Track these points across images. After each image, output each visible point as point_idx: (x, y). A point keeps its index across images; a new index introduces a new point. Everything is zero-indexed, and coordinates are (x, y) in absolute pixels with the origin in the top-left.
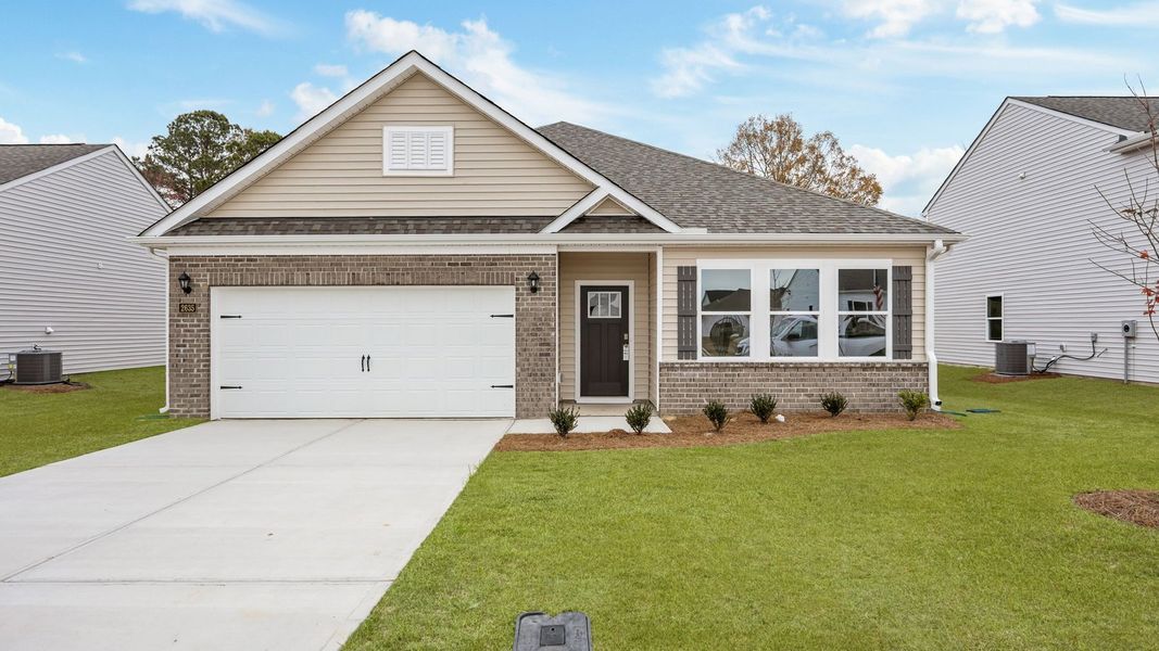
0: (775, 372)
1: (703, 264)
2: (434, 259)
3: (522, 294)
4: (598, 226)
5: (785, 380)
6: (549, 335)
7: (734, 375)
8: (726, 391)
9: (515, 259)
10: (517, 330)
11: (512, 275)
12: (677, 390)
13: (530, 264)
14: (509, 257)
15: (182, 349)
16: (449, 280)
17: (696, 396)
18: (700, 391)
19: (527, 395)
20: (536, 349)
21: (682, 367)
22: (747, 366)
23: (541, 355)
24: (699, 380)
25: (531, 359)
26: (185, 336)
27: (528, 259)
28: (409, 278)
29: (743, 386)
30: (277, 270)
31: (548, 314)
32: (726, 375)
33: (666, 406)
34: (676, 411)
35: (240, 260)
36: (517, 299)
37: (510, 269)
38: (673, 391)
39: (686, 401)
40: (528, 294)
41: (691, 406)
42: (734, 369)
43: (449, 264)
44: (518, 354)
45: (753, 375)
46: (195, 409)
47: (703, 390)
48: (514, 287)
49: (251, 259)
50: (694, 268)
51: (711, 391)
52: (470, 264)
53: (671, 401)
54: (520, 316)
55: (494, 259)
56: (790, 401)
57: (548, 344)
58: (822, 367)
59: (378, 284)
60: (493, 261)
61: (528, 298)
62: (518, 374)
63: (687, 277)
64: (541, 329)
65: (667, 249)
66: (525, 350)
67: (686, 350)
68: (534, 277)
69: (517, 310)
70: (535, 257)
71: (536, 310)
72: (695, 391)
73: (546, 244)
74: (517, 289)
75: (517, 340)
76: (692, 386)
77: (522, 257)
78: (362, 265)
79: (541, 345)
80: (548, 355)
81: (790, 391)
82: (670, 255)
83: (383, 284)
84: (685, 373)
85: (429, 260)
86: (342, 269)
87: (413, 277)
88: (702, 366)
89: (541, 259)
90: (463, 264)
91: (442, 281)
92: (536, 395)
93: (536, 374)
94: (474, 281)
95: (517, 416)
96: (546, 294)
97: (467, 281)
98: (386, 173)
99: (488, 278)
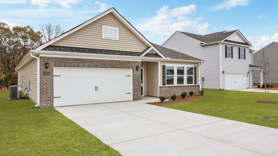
0: (178, 87)
1: (167, 65)
2: (115, 61)
10: (133, 79)
11: (132, 66)
13: (136, 63)
14: (132, 62)
15: (45, 86)
16: (119, 67)
20: (137, 84)
24: (166, 90)
26: (46, 82)
27: (136, 62)
28: (110, 66)
30: (75, 62)
32: (171, 89)
35: (63, 59)
36: (133, 72)
37: (132, 65)
39: (164, 94)
40: (136, 71)
42: (172, 87)
43: (119, 63)
44: (133, 85)
46: (49, 104)
49: (67, 59)
50: (165, 66)
52: (124, 63)
54: (134, 76)
59: (102, 67)
60: (129, 62)
63: (164, 68)
64: (138, 79)
65: (161, 61)
69: (133, 74)
70: (137, 62)
71: (137, 74)
73: (139, 59)
74: (133, 70)
75: (133, 82)
77: (135, 62)
78: (98, 62)
79: (138, 83)
80: (140, 85)
82: (161, 63)
83: (103, 67)
85: (114, 61)
86: (93, 63)
87: (111, 66)
88: (167, 87)
89: (138, 62)
90: (122, 63)
91: (117, 67)
92: (138, 95)
93: (137, 90)
94: (124, 67)
95: (134, 100)
96: (139, 71)
97: (123, 67)
98: (103, 38)
99: (128, 66)
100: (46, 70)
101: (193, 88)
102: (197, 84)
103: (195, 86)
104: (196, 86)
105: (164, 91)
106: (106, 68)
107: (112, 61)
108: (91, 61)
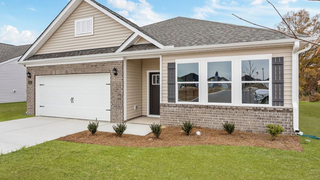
0: (209, 110)
1: (178, 61)
2: (87, 65)
3: (112, 76)
4: (136, 48)
5: (214, 114)
6: (121, 91)
7: (190, 110)
8: (187, 117)
9: (110, 63)
10: (111, 89)
11: (109, 69)
12: (167, 116)
13: (115, 65)
14: (108, 62)
15: (29, 94)
16: (91, 72)
17: (174, 118)
18: (176, 116)
19: (114, 114)
20: (117, 97)
21: (168, 106)
22: (196, 106)
23: (118, 99)
24: (176, 112)
25: (115, 100)
26: (30, 91)
27: (114, 63)
28: (80, 72)
29: (195, 115)
30: (49, 70)
31: (120, 84)
32: (187, 110)
33: (162, 122)
34: (166, 124)
35: (41, 67)
36: (111, 78)
37: (109, 67)
38: (165, 116)
39: (170, 120)
40: (114, 76)
41: (172, 123)
42: (190, 107)
43: (91, 66)
44: (111, 99)
45: (199, 111)
46: (32, 113)
47: (177, 116)
48: (110, 73)
49: (43, 67)
50: (175, 63)
51: (181, 117)
52: (97, 66)
53: (165, 120)
54: (112, 84)
55: (104, 63)
56: (216, 123)
57: (121, 95)
58: (232, 108)
59: (73, 74)
60: (103, 64)
61: (114, 77)
62: (111, 106)
63: (171, 67)
64: (118, 89)
65: (163, 56)
66: (113, 97)
67: (171, 99)
68: (115, 70)
69: (111, 82)
70: (117, 62)
71: (117, 82)
72: (174, 116)
73: (119, 56)
74: (111, 74)
75: (111, 93)
76: (173, 114)
77: (112, 62)
78: (68, 67)
79: (118, 95)
80: (120, 99)
81: (216, 119)
82: (165, 58)
83: (74, 74)
84: (170, 108)
85: (86, 65)
86: (64, 69)
87: (81, 71)
88: (176, 106)
89: (118, 62)
90: (95, 66)
91: (89, 72)
92: (117, 114)
93: (117, 106)
94: (98, 72)
95: (111, 122)
96: (120, 76)
97: (96, 72)
98: (76, 36)
99: (102, 70)
100: (30, 80)
101: (268, 114)
102: (286, 106)
103: (270, 111)
104: (278, 111)
106: (76, 74)
107: (83, 64)
108: (62, 66)
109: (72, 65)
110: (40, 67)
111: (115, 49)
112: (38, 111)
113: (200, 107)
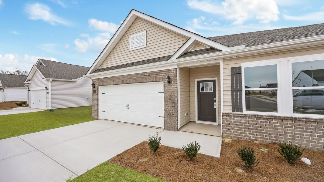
0: (297, 123)
1: (245, 65)
3: (166, 84)
4: (192, 54)
5: (307, 129)
6: (175, 99)
7: (266, 122)
8: (261, 130)
9: (163, 72)
10: (164, 97)
11: (162, 77)
12: (232, 127)
13: (168, 73)
14: (161, 71)
15: (94, 101)
16: (145, 81)
17: (242, 131)
18: (244, 128)
19: (168, 121)
20: (170, 105)
21: (234, 115)
22: (275, 118)
23: (172, 107)
24: (244, 123)
25: (169, 108)
26: (94, 98)
27: (167, 71)
28: (135, 81)
29: (273, 128)
30: (108, 81)
31: (174, 92)
32: (261, 122)
33: (226, 133)
36: (164, 86)
37: (162, 75)
38: (229, 127)
39: (236, 132)
40: (168, 84)
41: (240, 135)
42: (266, 119)
43: (145, 76)
44: (165, 106)
45: (281, 123)
46: (95, 116)
47: (247, 128)
48: (163, 82)
51: (252, 129)
52: (150, 75)
53: (229, 131)
54: (165, 92)
55: (157, 72)
56: (311, 142)
57: (175, 103)
60: (156, 73)
61: (168, 85)
62: (165, 114)
64: (172, 97)
66: (167, 105)
67: (236, 107)
68: (169, 78)
69: (164, 90)
70: (170, 70)
71: (170, 90)
72: (241, 128)
73: (173, 64)
75: (164, 101)
76: (240, 125)
77: (165, 71)
78: (124, 78)
79: (172, 103)
80: (175, 107)
81: (311, 136)
84: (236, 119)
85: (139, 75)
86: (120, 80)
88: (245, 116)
89: (172, 71)
91: (143, 81)
92: (171, 122)
93: (171, 114)
95: (165, 129)
96: (173, 84)
97: (149, 81)
98: (130, 50)
99: (155, 79)
100: (95, 89)
105: (232, 124)
106: (131, 83)
107: (137, 74)
108: (119, 77)
109: (127, 75)
110: (102, 79)
111: (168, 58)
112: (101, 115)
113: (282, 119)
